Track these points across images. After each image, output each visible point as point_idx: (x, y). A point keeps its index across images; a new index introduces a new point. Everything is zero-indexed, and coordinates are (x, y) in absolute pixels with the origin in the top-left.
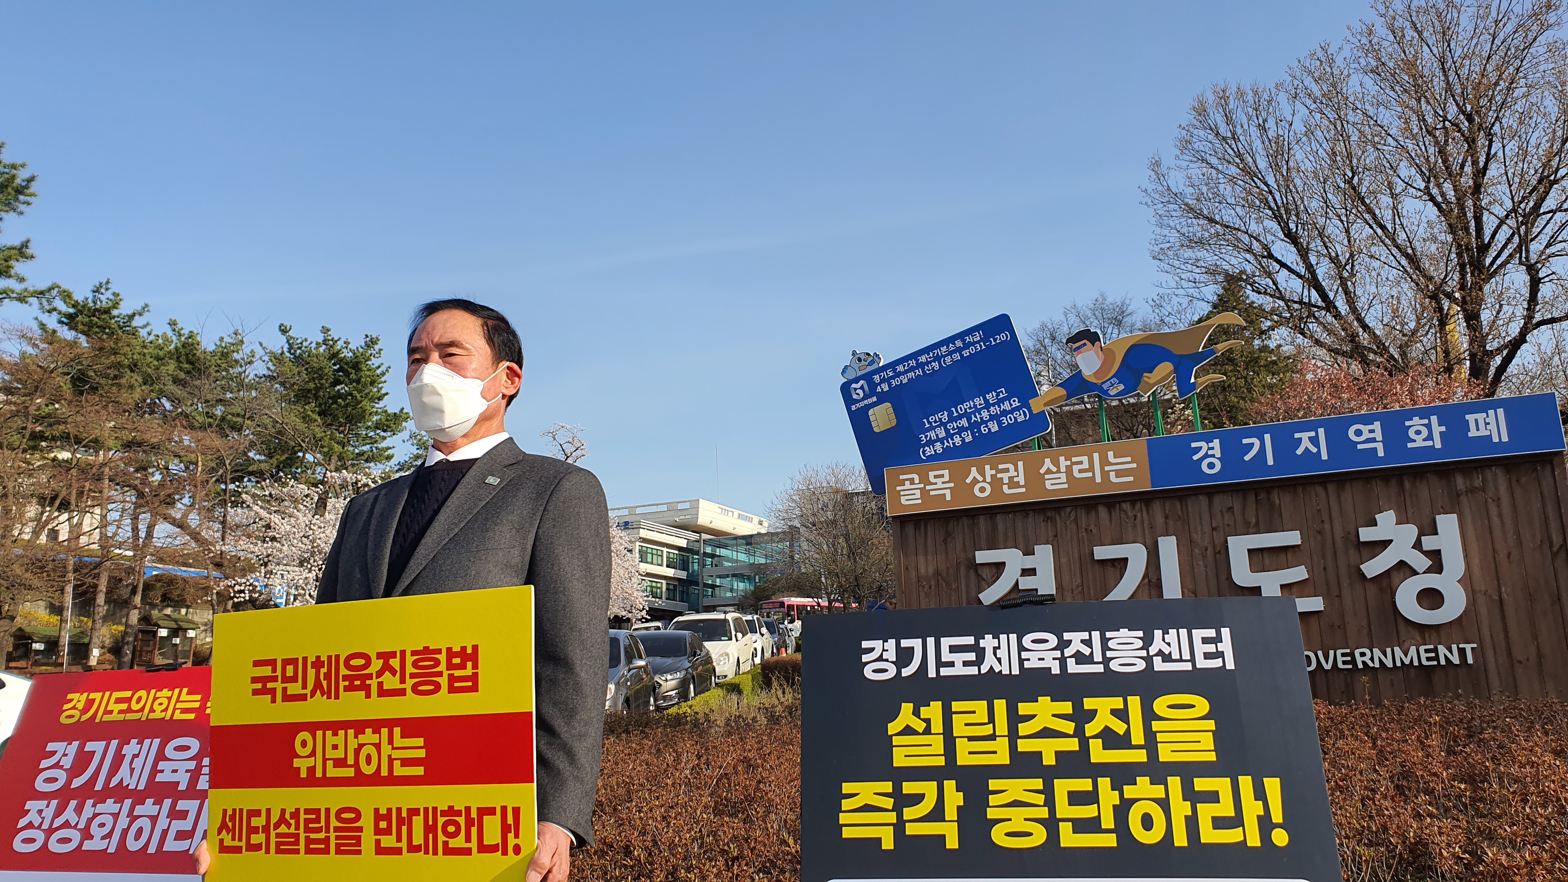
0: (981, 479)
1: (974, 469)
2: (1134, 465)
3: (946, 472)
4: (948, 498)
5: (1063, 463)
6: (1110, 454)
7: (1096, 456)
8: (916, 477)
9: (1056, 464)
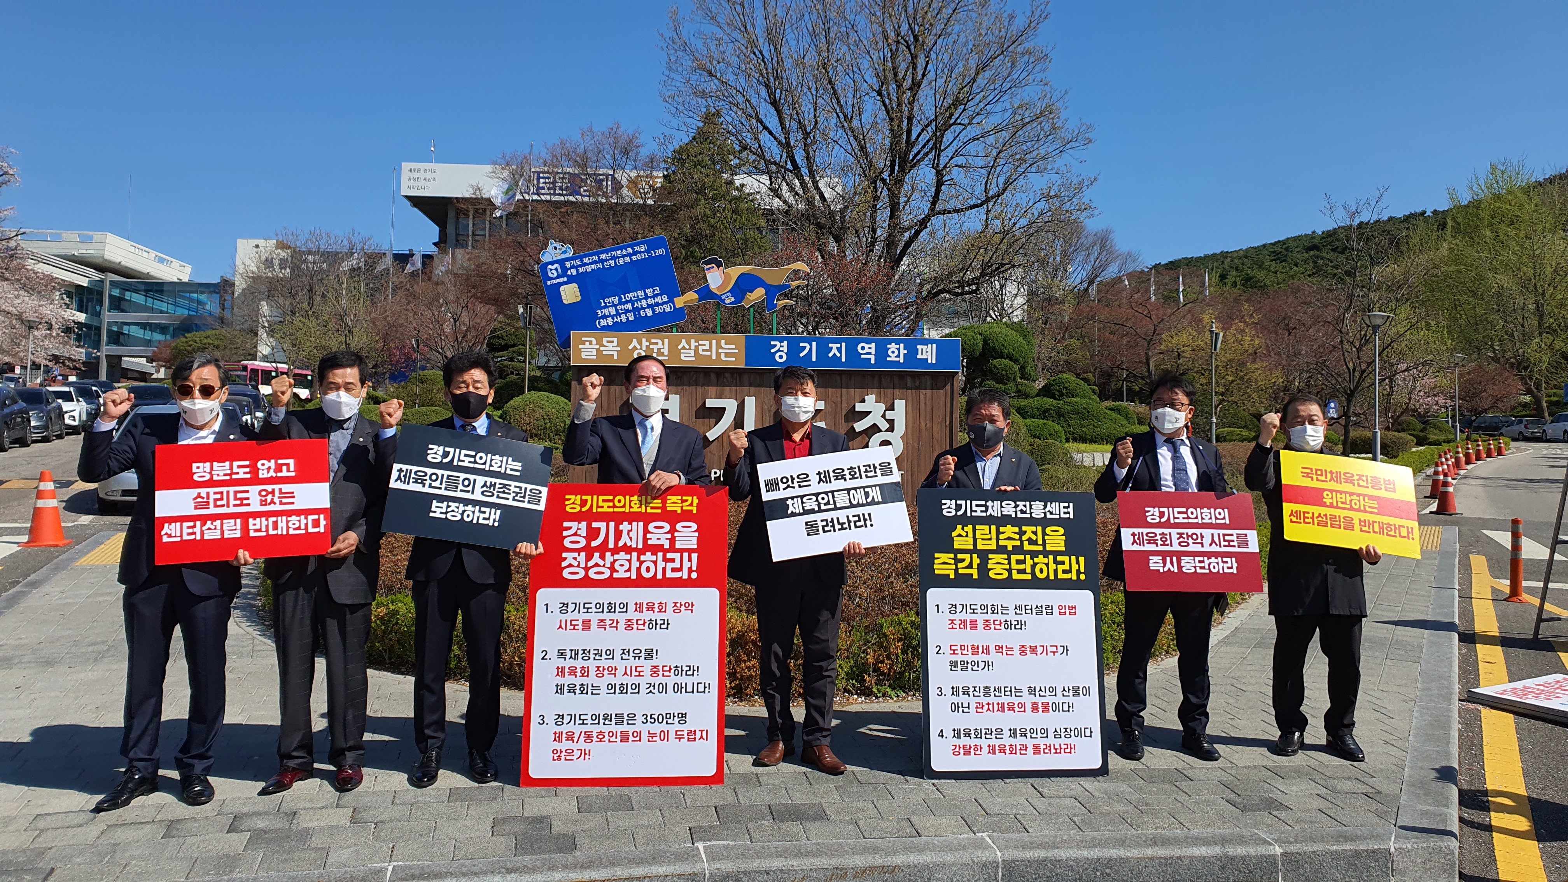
0: (639, 347)
2: (736, 351)
4: (616, 357)
5: (693, 343)
6: (723, 342)
7: (714, 342)
8: (594, 341)
9: (689, 344)
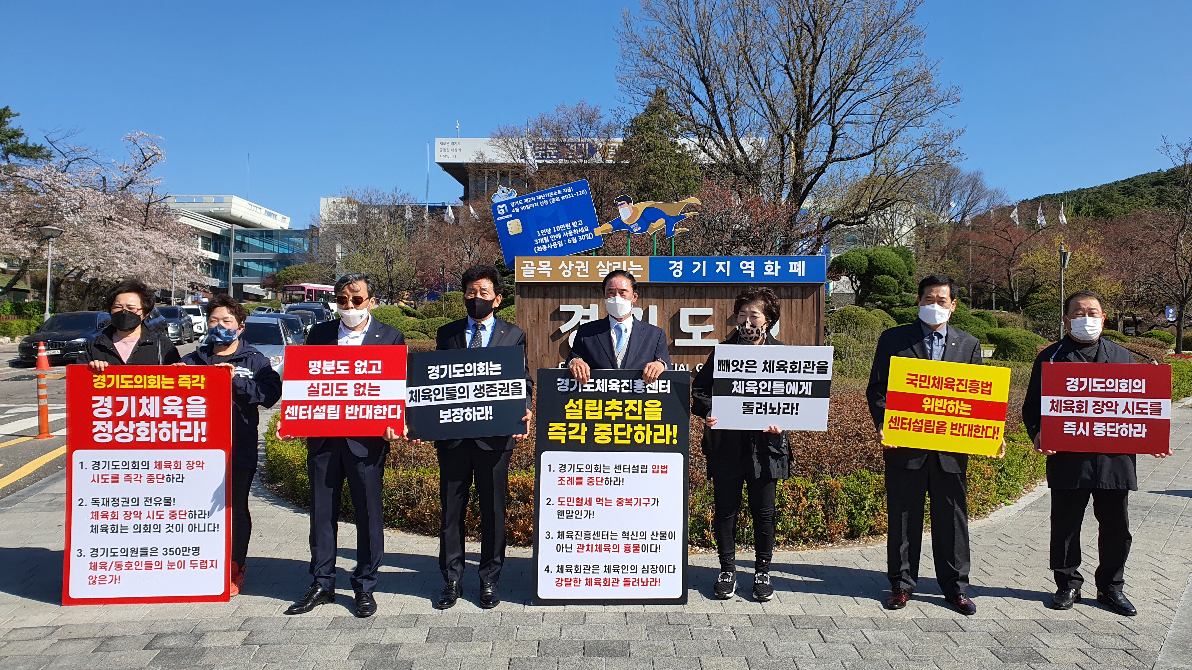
1: (563, 262)
3: (548, 262)
